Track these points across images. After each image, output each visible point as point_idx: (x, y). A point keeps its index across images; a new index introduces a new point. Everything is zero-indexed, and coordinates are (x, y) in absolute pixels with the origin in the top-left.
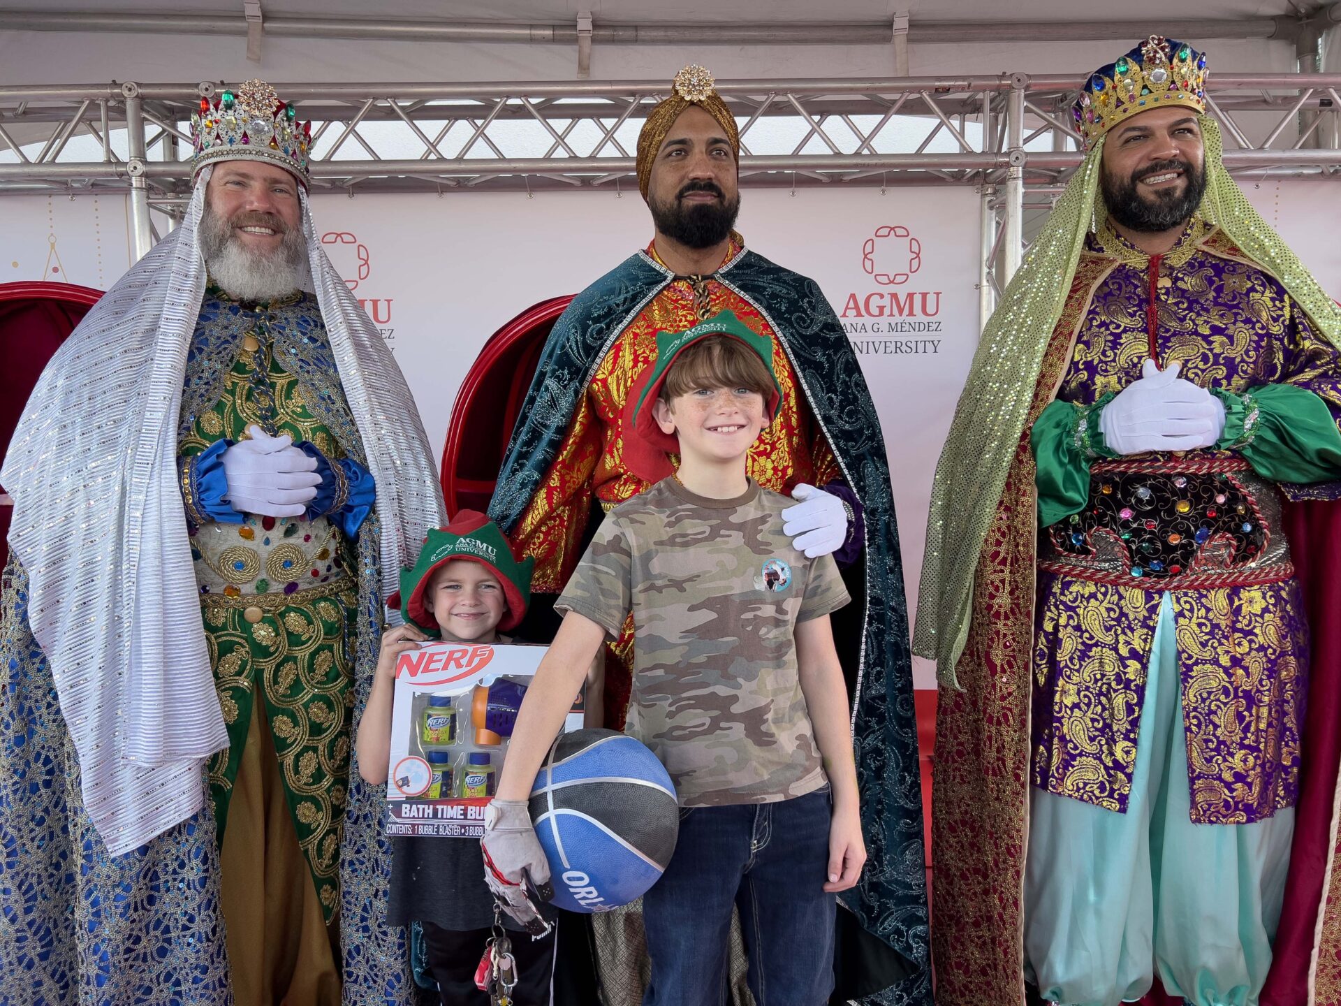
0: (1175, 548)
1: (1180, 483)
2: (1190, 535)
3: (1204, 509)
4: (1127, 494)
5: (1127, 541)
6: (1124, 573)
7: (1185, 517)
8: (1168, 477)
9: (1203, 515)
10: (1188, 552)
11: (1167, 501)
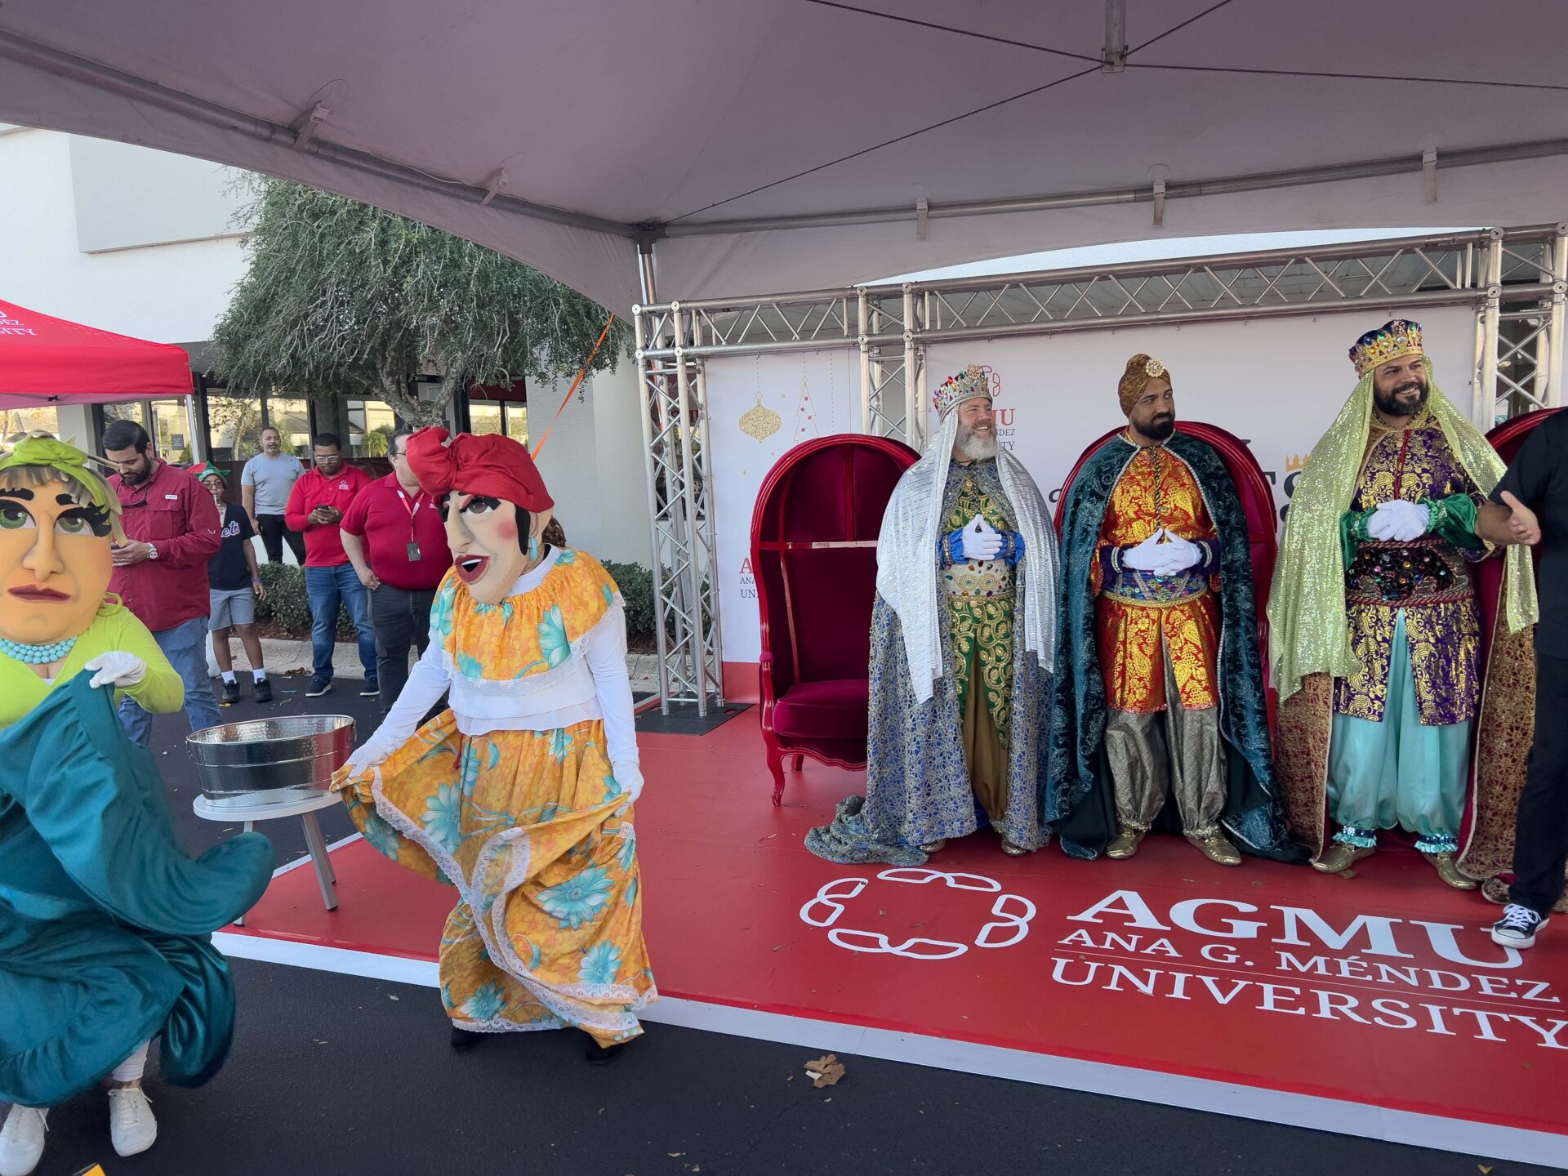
0: (1404, 585)
1: (1405, 553)
2: (1411, 578)
3: (1418, 565)
4: (1378, 559)
5: (1378, 583)
6: (1379, 599)
7: (1408, 570)
8: (1398, 549)
9: (1418, 568)
10: (1411, 587)
11: (1398, 562)
